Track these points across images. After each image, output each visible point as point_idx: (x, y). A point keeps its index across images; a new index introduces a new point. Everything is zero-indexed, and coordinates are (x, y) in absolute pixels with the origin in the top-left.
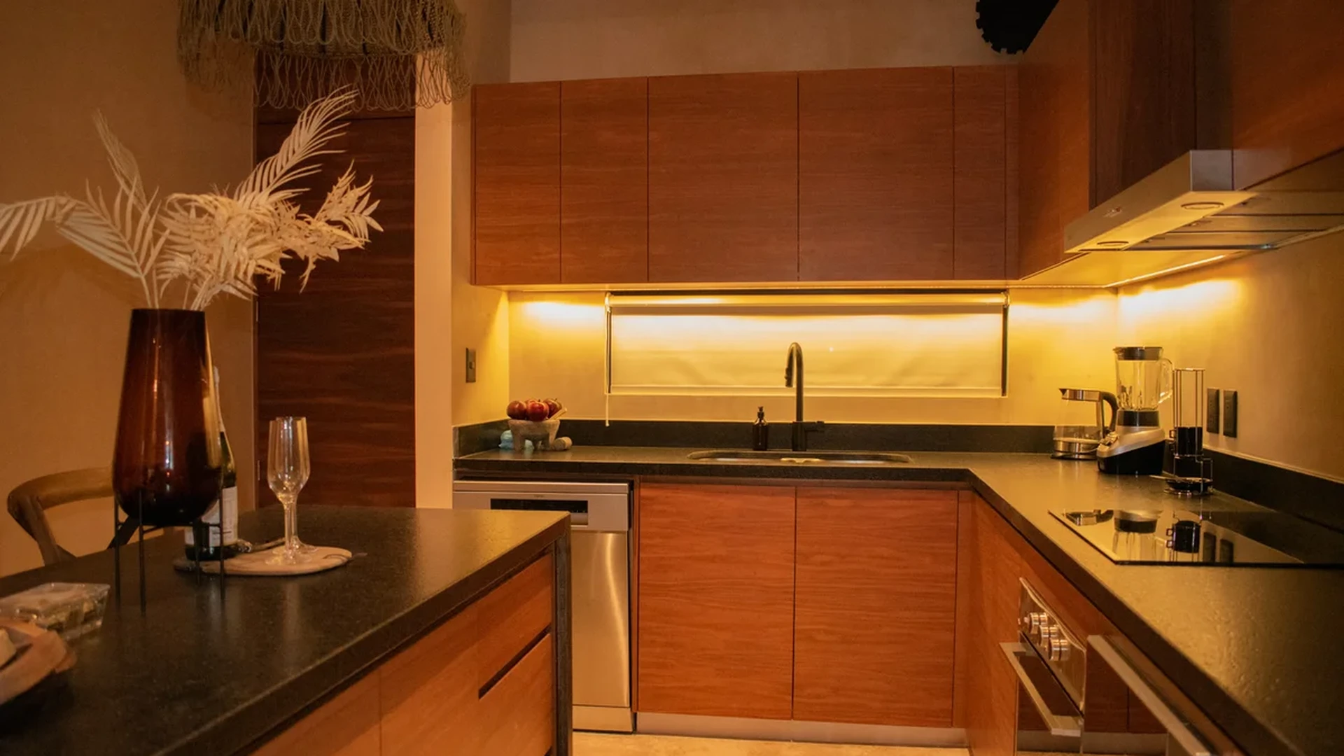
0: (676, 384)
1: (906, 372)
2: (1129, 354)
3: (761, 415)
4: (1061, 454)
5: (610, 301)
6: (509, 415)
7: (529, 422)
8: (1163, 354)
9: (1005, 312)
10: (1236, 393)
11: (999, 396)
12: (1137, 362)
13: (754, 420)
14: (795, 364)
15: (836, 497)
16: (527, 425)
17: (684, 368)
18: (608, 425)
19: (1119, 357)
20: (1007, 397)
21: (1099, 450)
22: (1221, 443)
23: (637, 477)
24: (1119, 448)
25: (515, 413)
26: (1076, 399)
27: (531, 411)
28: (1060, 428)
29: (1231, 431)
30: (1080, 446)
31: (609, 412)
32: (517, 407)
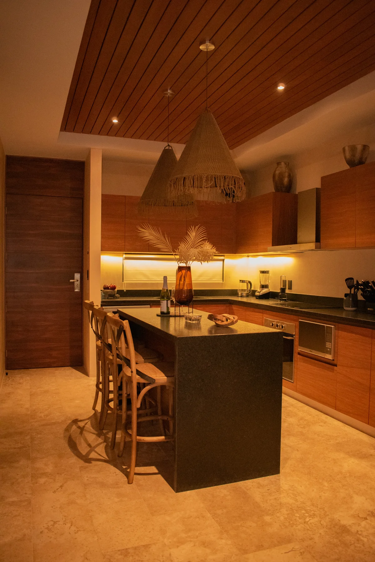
0: (142, 279)
1: (201, 276)
2: (263, 272)
4: (240, 296)
5: (125, 256)
6: (104, 288)
7: (112, 290)
8: (270, 272)
9: (223, 260)
10: (291, 281)
11: (222, 282)
12: (264, 274)
17: (145, 275)
18: (125, 291)
19: (261, 273)
20: (224, 282)
21: (257, 294)
22: (287, 291)
23: (151, 304)
24: (261, 293)
25: (106, 288)
26: (243, 282)
27: (110, 288)
28: (239, 290)
29: (290, 288)
30: (244, 294)
31: (125, 287)
32: (106, 286)
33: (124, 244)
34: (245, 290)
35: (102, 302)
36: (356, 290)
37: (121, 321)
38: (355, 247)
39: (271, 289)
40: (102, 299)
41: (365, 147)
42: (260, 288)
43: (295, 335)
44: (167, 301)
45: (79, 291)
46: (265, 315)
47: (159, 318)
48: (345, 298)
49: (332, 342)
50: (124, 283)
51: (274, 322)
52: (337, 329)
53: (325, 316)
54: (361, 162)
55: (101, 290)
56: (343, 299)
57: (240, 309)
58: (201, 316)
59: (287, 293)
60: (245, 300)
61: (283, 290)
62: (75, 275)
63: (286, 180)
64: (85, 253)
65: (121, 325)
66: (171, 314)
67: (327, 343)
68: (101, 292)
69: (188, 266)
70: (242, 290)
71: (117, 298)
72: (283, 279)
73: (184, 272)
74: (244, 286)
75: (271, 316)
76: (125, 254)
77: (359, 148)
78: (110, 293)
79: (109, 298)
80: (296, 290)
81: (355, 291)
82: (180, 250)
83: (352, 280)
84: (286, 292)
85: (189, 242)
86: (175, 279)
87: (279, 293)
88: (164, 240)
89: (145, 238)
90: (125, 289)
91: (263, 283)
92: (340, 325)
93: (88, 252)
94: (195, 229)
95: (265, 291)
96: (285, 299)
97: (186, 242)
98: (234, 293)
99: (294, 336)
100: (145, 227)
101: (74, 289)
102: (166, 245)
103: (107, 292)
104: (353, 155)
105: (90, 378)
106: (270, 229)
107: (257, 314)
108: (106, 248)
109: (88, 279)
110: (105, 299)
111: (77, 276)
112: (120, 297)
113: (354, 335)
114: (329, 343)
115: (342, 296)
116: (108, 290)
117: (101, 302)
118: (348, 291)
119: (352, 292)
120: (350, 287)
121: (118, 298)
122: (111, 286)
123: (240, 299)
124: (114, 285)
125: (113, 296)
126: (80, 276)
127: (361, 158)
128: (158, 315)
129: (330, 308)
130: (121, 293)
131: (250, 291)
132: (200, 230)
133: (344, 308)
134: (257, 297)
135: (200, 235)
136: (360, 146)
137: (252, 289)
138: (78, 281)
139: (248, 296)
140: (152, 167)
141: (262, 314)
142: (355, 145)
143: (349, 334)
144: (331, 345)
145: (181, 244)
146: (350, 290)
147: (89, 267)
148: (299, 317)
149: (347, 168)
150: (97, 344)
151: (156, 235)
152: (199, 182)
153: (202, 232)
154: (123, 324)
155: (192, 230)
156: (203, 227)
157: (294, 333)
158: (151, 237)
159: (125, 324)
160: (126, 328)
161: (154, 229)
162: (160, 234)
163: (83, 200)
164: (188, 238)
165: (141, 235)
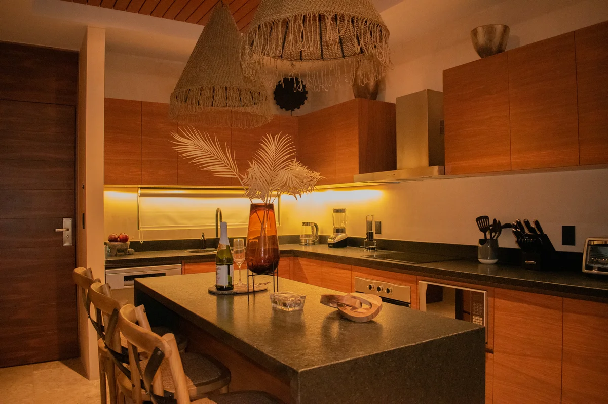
0: (167, 225)
2: (337, 211)
3: (203, 236)
4: (303, 244)
5: (140, 191)
6: (109, 240)
7: (122, 243)
8: (346, 211)
9: (279, 197)
10: (380, 222)
11: (278, 225)
12: (339, 213)
13: (200, 238)
14: (219, 214)
16: (120, 244)
17: (170, 218)
18: (142, 243)
19: (334, 212)
20: (280, 225)
21: (330, 240)
22: (376, 236)
23: (183, 262)
24: (336, 240)
25: (112, 240)
26: (307, 225)
27: (118, 239)
28: (302, 235)
29: (379, 231)
30: (310, 241)
31: (141, 237)
32: (113, 237)
33: (140, 173)
34: (309, 236)
35: (107, 262)
36: (493, 234)
37: (156, 338)
38: (511, 170)
39: (349, 234)
40: (107, 256)
41: (506, 29)
42: (334, 232)
43: (410, 303)
44: (229, 266)
45: (71, 245)
46: (356, 273)
47: (215, 298)
48: (480, 246)
49: (483, 316)
50: (140, 231)
51: (372, 283)
52: (491, 295)
53: (464, 275)
54: (500, 50)
55: (106, 244)
56: (476, 247)
57: (312, 264)
58: (305, 297)
59: (376, 240)
60: (309, 249)
61: (370, 235)
62: (64, 221)
63: (372, 84)
64: (79, 188)
65: (157, 349)
67: (474, 317)
68: (106, 247)
69: (268, 203)
70: (307, 236)
71: (129, 254)
72: (370, 220)
74: (308, 230)
75: (365, 275)
76: (141, 188)
77: (499, 28)
78: (119, 247)
79: (118, 254)
80: (387, 234)
81: (493, 236)
82: (250, 176)
84: (374, 238)
85: (266, 162)
86: (213, 223)
87: (364, 239)
88: (224, 158)
89: (185, 155)
90: (141, 240)
91: (338, 226)
92: (497, 290)
93: (83, 185)
94: (274, 140)
95: (340, 237)
96: (373, 247)
97: (262, 162)
98: (295, 239)
99: (410, 305)
100: (188, 135)
101: (62, 242)
102: (226, 166)
103: (115, 246)
104: (490, 40)
105: (90, 382)
106: (356, 150)
107: (342, 271)
108: (111, 180)
109: (84, 228)
110: (111, 256)
111: (68, 223)
112: (136, 251)
113: (526, 305)
114: (477, 318)
115: (476, 243)
116: (116, 243)
117: (104, 262)
118: (481, 236)
119: (488, 237)
120: (483, 230)
121: (132, 254)
122: (121, 236)
123: (303, 249)
124: (126, 234)
125: (123, 251)
126: (71, 223)
127: (500, 45)
128: (211, 293)
129: (452, 260)
130: (137, 246)
131: (316, 237)
132: (283, 139)
133: (479, 260)
134: (330, 246)
135: (284, 149)
136: (500, 26)
137: (319, 234)
138: (68, 230)
139: (314, 243)
140: (181, 65)
141: (350, 272)
142: (494, 25)
143: (516, 304)
144: (483, 320)
145: (252, 164)
146: (483, 234)
147: (85, 209)
148: (418, 277)
149: (478, 59)
150: (100, 346)
151: (207, 147)
152: (312, 31)
153: (286, 144)
154: (163, 346)
155: (269, 142)
156: (287, 136)
157: (409, 301)
158: (198, 153)
159: (166, 345)
160: (171, 354)
161: (204, 139)
162: (216, 145)
163: (76, 109)
164: (262, 153)
165: (180, 149)
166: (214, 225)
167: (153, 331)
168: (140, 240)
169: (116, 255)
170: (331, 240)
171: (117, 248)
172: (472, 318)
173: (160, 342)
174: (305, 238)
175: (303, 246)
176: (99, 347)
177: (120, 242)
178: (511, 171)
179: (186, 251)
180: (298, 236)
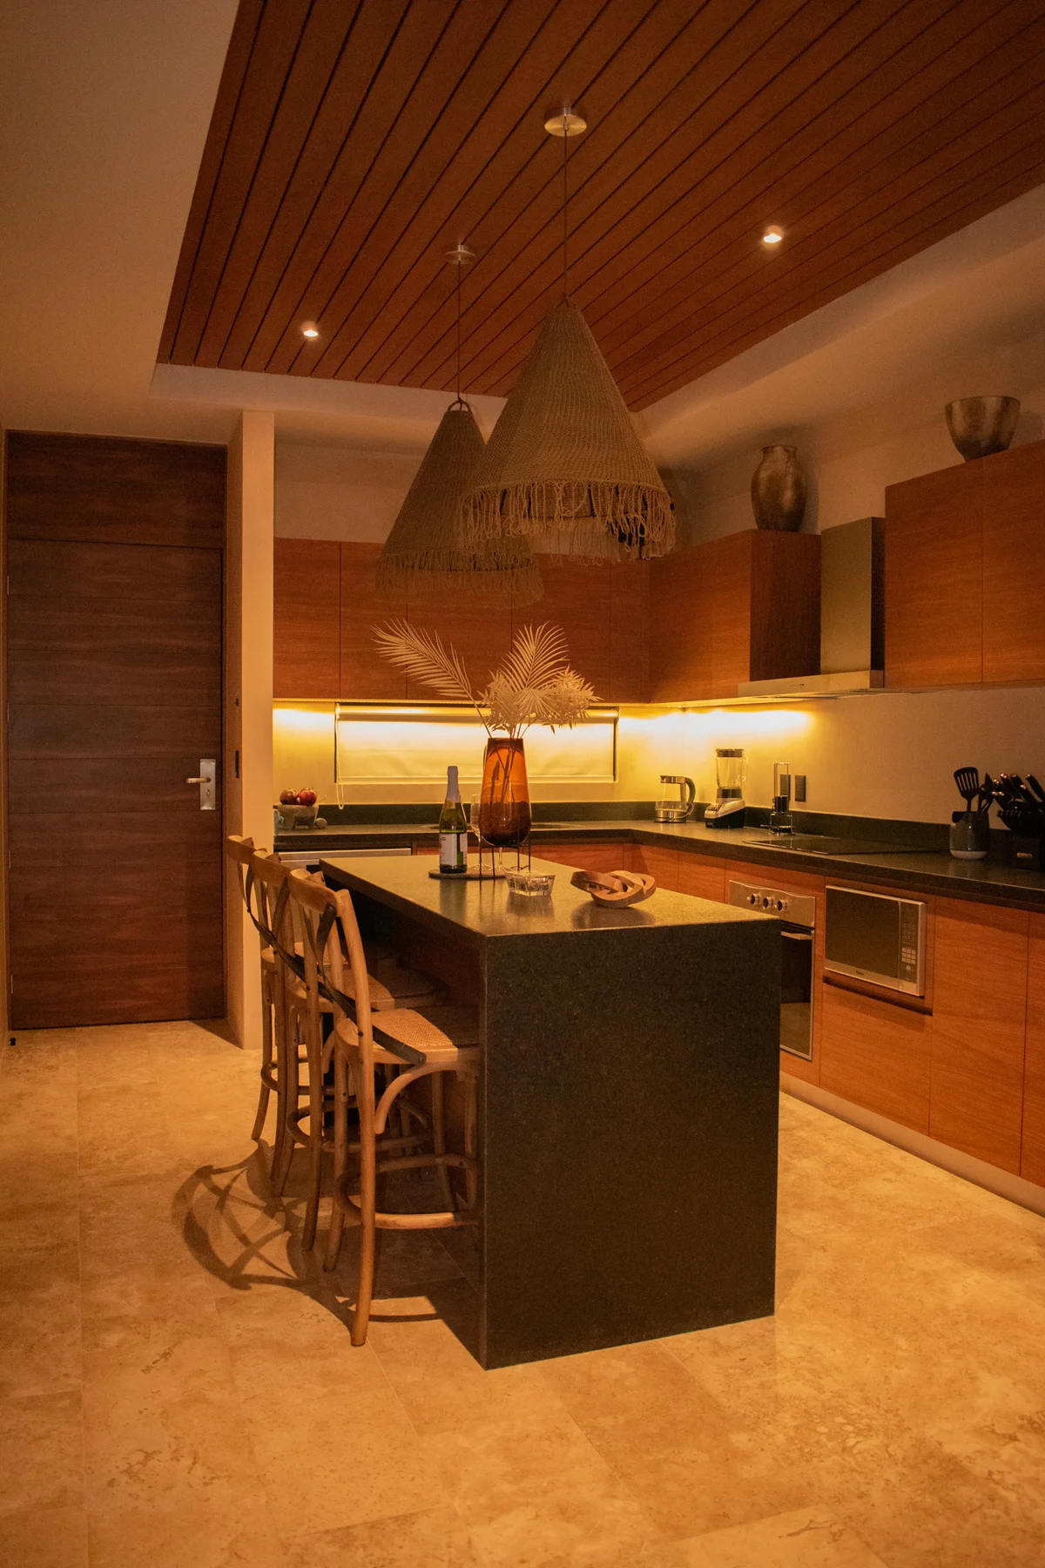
0: (387, 776)
1: (552, 764)
2: (725, 753)
4: (662, 820)
5: (339, 710)
6: (281, 801)
7: (305, 807)
8: (745, 754)
9: (615, 721)
10: (805, 777)
11: (611, 781)
12: (730, 758)
15: (549, 851)
16: (301, 809)
17: (396, 763)
18: (341, 808)
20: (617, 782)
21: (709, 814)
22: (794, 806)
23: (415, 844)
24: (722, 812)
25: (288, 800)
26: (670, 782)
27: (298, 799)
28: (660, 803)
29: (801, 798)
30: (675, 814)
31: (340, 798)
32: (289, 795)
33: (337, 677)
34: (674, 804)
35: (277, 839)
36: (984, 802)
37: (329, 893)
38: (982, 682)
39: (748, 801)
40: (278, 829)
41: (1007, 403)
42: (718, 797)
43: (814, 929)
44: (458, 835)
45: (214, 808)
46: (732, 873)
47: (437, 883)
48: (953, 825)
49: (917, 947)
50: (340, 786)
51: (757, 891)
52: (932, 910)
53: (897, 875)
54: (996, 446)
55: (275, 807)
56: (946, 827)
57: (661, 857)
58: (554, 877)
59: (793, 813)
60: (675, 831)
61: (782, 803)
62: (201, 764)
63: (788, 496)
64: (228, 704)
65: (329, 905)
66: (468, 872)
67: (904, 950)
68: (276, 812)
69: (515, 737)
70: (669, 804)
71: (318, 828)
72: (782, 771)
73: (504, 753)
74: (673, 793)
75: (748, 877)
76: (342, 704)
77: (992, 404)
78: (299, 815)
79: (297, 827)
80: (816, 804)
81: (983, 805)
82: (492, 693)
83: (973, 776)
84: (790, 809)
85: (517, 671)
86: (479, 774)
87: (772, 811)
88: (449, 666)
89: (393, 660)
90: (340, 802)
91: (725, 785)
92: (942, 901)
93: (237, 700)
94: (534, 633)
95: (731, 805)
96: (787, 827)
97: (511, 671)
98: (646, 811)
99: (813, 932)
100: (397, 631)
101: (198, 802)
102: (454, 680)
103: (293, 811)
104: (975, 426)
105: (245, 1051)
106: (744, 632)
107: (712, 870)
108: (289, 688)
109: (238, 777)
110: (285, 830)
111: (208, 767)
112: (329, 824)
113: (979, 927)
114: (909, 951)
115: (946, 819)
116: (295, 807)
117: (273, 839)
118: (961, 805)
119: (975, 808)
120: (967, 794)
121: (324, 828)
122: (303, 794)
123: (661, 829)
124: (312, 791)
125: (306, 822)
126: (214, 767)
127: (996, 435)
128: (432, 876)
129: (913, 852)
130: (331, 813)
131: (690, 807)
132: (548, 636)
133: (951, 851)
134: (709, 824)
135: (549, 651)
136: (994, 399)
137: (696, 800)
138: (209, 780)
139: (683, 820)
140: (415, 462)
141: (723, 870)
142: (980, 397)
143: (964, 925)
144: (916, 955)
145: (495, 675)
146: (965, 801)
147: (241, 743)
148: (827, 878)
149: (959, 463)
150: (264, 957)
151: (426, 651)
152: (544, 504)
153: (552, 643)
154: (336, 901)
155: (527, 638)
156: (557, 629)
157: (813, 924)
158: (412, 658)
159: (339, 901)
160: (344, 911)
161: (420, 636)
162: (437, 649)
163: (222, 556)
164: (513, 658)
165: (384, 651)
166: (479, 778)
167: (327, 886)
168: (339, 804)
169: (293, 829)
170: (712, 812)
171: (296, 815)
172: (901, 952)
173: (332, 896)
174: (664, 808)
175: (661, 824)
176: (262, 959)
177: (301, 804)
178: (982, 685)
179: (425, 826)
180: (653, 804)
